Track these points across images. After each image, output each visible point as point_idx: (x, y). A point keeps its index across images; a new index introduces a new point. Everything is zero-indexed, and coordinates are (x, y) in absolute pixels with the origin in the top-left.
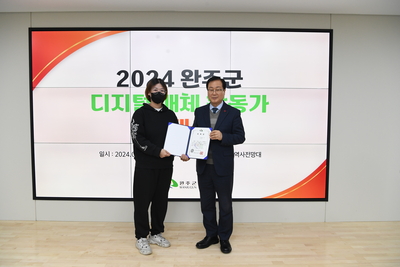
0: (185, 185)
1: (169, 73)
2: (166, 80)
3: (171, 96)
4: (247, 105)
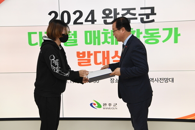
0: (108, 106)
3: (94, 32)
4: (160, 36)
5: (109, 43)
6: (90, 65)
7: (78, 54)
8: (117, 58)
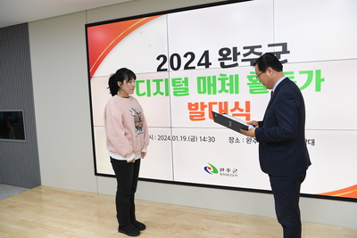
0: (226, 172)
1: (206, 54)
2: (203, 61)
3: (209, 78)
5: (227, 91)
6: (204, 119)
7: (190, 105)
8: (237, 112)
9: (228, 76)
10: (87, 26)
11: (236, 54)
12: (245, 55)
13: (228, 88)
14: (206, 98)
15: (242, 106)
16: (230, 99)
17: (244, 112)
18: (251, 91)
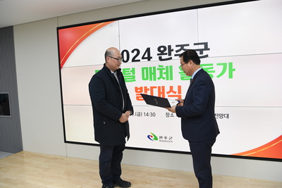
0: (164, 139)
1: (148, 50)
2: (146, 56)
3: (150, 68)
4: (214, 72)
5: (164, 78)
7: (136, 88)
8: (172, 94)
9: (164, 67)
10: (58, 29)
11: (170, 50)
12: (177, 51)
13: (164, 76)
14: (148, 84)
15: (176, 89)
16: (167, 84)
17: (177, 94)
18: (182, 79)
